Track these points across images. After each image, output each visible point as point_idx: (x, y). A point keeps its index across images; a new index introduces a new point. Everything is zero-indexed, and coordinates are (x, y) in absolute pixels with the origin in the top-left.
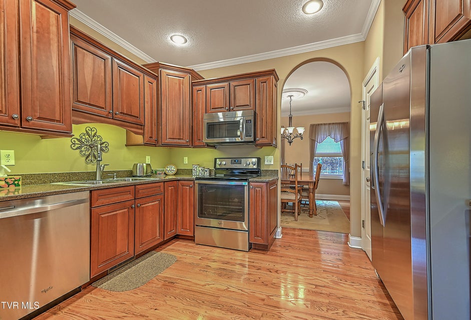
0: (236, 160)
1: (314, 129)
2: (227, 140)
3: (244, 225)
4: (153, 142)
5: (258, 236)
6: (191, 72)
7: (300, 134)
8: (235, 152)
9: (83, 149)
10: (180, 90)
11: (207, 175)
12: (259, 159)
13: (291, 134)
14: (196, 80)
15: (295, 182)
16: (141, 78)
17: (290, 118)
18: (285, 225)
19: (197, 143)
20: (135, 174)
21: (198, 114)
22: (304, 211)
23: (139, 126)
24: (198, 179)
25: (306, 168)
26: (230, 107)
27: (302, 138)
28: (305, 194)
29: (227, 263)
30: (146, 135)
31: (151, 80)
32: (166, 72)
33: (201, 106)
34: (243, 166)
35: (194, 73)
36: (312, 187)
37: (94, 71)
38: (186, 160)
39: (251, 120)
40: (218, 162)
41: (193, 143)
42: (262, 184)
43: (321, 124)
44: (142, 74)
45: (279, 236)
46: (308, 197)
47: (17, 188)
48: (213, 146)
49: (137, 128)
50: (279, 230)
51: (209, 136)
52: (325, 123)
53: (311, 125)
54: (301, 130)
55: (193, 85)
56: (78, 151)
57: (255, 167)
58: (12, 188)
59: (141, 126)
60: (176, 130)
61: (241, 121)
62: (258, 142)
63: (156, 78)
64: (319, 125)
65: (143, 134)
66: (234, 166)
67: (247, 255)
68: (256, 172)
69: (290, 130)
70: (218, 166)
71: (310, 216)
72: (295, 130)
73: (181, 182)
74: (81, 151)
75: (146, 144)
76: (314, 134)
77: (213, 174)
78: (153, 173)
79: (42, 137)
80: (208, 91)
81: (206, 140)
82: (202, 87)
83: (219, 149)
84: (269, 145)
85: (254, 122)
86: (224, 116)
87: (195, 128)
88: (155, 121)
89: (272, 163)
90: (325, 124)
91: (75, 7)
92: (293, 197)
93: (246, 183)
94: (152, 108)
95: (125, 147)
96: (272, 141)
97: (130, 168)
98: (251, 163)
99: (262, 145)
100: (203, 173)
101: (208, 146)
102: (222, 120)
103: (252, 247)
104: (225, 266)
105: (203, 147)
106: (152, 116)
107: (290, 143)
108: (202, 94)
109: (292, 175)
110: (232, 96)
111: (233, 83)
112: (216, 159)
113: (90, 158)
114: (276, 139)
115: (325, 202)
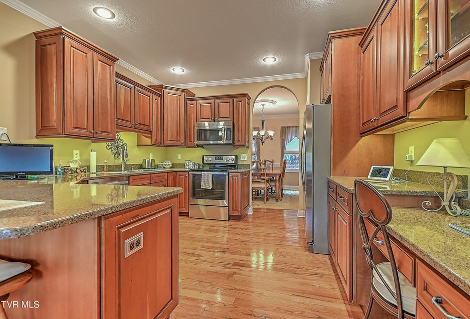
0: (219, 157)
1: (284, 130)
2: (211, 142)
3: (225, 203)
4: (158, 144)
5: (235, 210)
6: (186, 91)
7: (270, 136)
8: (218, 151)
9: (113, 149)
10: (177, 104)
11: (197, 168)
12: (236, 156)
13: (263, 136)
14: (190, 96)
15: (264, 174)
16: (151, 97)
17: (263, 123)
18: (256, 206)
19: (189, 144)
20: (144, 167)
21: (190, 122)
22: (273, 197)
23: (149, 132)
24: (191, 171)
25: (277, 164)
26: (215, 118)
27: (272, 139)
28: (273, 184)
29: (214, 226)
30: (153, 138)
31: (157, 97)
32: (167, 92)
33: (193, 116)
34: (224, 161)
35: (188, 92)
36: (278, 178)
37: (125, 98)
38: (179, 157)
39: (230, 129)
40: (205, 158)
41: (187, 144)
42: (238, 174)
43: (290, 127)
44: (151, 94)
45: (250, 212)
46: (275, 186)
47: (85, 174)
48: (202, 146)
49: (148, 134)
50: (251, 208)
51: (199, 139)
52: (293, 125)
53: (282, 127)
54: (271, 133)
55: (187, 100)
56: (110, 150)
57: (234, 162)
58: (83, 174)
59: (150, 132)
60: (175, 134)
61: (223, 129)
62: (235, 144)
63: (160, 95)
64: (288, 127)
65: (151, 138)
66: (217, 162)
67: (227, 223)
68: (234, 166)
69: (262, 133)
70: (205, 162)
71: (277, 200)
72: (266, 133)
73: (179, 173)
74: (112, 150)
75: (153, 145)
76: (284, 135)
77: (201, 167)
78: (157, 167)
79: (92, 142)
80: (199, 106)
81: (196, 142)
82: (194, 102)
83: (206, 149)
84: (243, 146)
85: (232, 130)
86: (209, 125)
87: (188, 133)
88: (159, 128)
89: (246, 159)
90: (292, 127)
91: (118, 60)
92: (263, 186)
93: (227, 173)
94: (157, 118)
95: (137, 147)
96: (245, 144)
97: (140, 162)
98: (230, 159)
99: (238, 147)
100: (193, 167)
101: (199, 146)
102: (207, 128)
103: (230, 218)
104: (213, 228)
105: (195, 147)
106: (157, 124)
107: (263, 143)
108: (194, 107)
109: (264, 169)
110: (217, 110)
111: (218, 101)
112: (203, 156)
113: (116, 155)
114: (248, 142)
115: (292, 191)
